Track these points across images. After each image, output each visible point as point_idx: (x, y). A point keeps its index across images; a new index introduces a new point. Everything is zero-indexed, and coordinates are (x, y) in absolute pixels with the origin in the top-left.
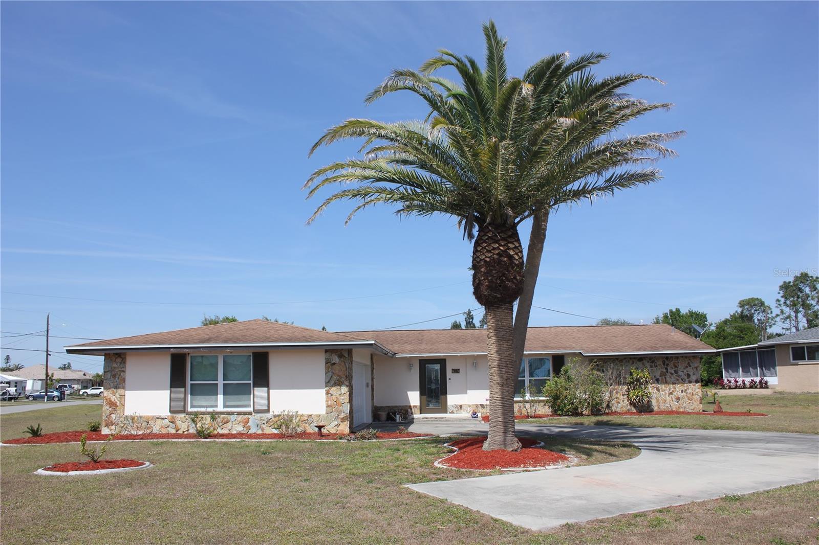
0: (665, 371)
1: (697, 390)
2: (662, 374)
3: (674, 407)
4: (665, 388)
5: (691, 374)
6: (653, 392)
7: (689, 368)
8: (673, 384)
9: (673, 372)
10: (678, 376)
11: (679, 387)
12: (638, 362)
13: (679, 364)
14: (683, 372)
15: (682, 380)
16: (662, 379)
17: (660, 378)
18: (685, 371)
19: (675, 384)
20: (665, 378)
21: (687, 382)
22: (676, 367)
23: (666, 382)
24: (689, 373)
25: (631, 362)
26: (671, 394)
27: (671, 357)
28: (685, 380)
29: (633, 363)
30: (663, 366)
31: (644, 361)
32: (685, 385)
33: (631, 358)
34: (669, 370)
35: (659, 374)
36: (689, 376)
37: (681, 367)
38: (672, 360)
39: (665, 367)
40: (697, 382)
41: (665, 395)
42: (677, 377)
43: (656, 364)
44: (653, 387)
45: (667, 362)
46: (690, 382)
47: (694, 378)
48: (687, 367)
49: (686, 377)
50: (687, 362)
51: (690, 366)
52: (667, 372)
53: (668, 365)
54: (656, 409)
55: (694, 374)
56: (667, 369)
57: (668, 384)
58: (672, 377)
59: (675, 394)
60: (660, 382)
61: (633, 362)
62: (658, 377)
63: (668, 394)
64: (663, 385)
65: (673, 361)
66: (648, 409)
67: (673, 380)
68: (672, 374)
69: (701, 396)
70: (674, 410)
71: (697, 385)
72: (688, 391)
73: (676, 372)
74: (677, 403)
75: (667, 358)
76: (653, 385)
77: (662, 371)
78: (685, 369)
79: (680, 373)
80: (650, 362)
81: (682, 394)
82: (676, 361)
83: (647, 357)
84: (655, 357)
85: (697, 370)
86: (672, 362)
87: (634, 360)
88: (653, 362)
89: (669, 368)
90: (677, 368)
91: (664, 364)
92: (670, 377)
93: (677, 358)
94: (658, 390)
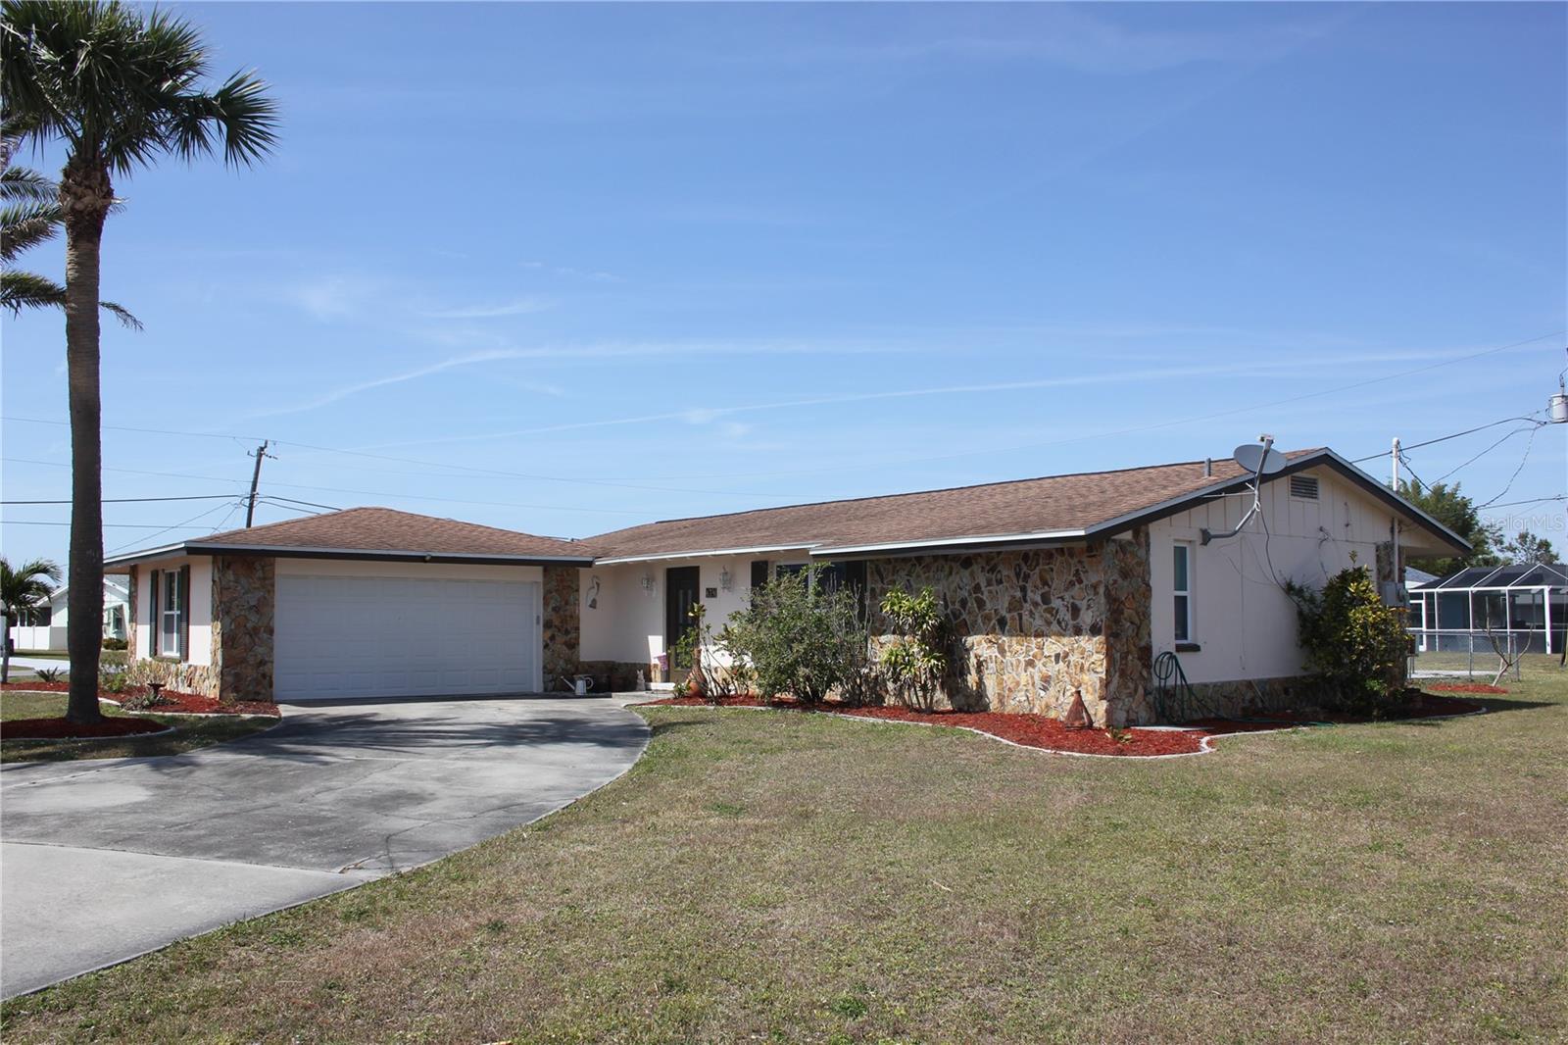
0: (1019, 594)
1: (1096, 657)
2: (1015, 606)
3: (1037, 703)
4: (1019, 647)
5: (1083, 605)
6: (991, 657)
7: (1077, 586)
8: (1037, 636)
9: (1038, 599)
10: (1050, 611)
11: (1053, 645)
12: (962, 570)
13: (1054, 575)
14: (1063, 599)
15: (1059, 623)
16: (1013, 618)
17: (1008, 616)
18: (1067, 596)
19: (1042, 636)
20: (1020, 616)
21: (1071, 630)
22: (1045, 583)
23: (1022, 631)
24: (1077, 602)
25: (947, 569)
26: (1030, 663)
27: (1037, 553)
28: (1067, 625)
29: (951, 573)
30: (1015, 581)
31: (975, 567)
32: (1065, 640)
33: (945, 557)
34: (1030, 594)
35: (1006, 605)
36: (1075, 611)
37: (1058, 583)
38: (1037, 565)
39: (1021, 583)
40: (1095, 631)
41: (1018, 666)
42: (1049, 616)
43: (999, 576)
44: (990, 641)
45: (1025, 569)
46: (1078, 632)
47: (1087, 618)
48: (1072, 584)
49: (1068, 617)
50: (1073, 570)
51: (1080, 582)
52: (1026, 601)
53: (1026, 577)
54: (994, 706)
55: (1089, 607)
56: (1023, 589)
57: (1026, 635)
58: (1037, 616)
59: (1039, 664)
60: (1007, 628)
61: (951, 569)
62: (1003, 613)
63: (1023, 664)
64: (1014, 639)
65: (1041, 567)
66: (977, 704)
67: (1038, 622)
68: (1036, 604)
69: (1104, 676)
70: (1035, 711)
71: (1095, 639)
72: (1071, 658)
73: (1046, 599)
74: (1042, 693)
75: (1026, 557)
76: (990, 637)
77: (1014, 597)
78: (1066, 590)
79: (1056, 603)
80: (988, 568)
81: (1057, 667)
82: (1046, 567)
83: (979, 555)
84: (999, 553)
85: (1096, 593)
86: (1037, 570)
87: (953, 564)
88: (992, 570)
89: (1029, 586)
90: (1050, 587)
91: (1018, 575)
92: (1031, 613)
93: (1050, 555)
94: (1002, 651)
